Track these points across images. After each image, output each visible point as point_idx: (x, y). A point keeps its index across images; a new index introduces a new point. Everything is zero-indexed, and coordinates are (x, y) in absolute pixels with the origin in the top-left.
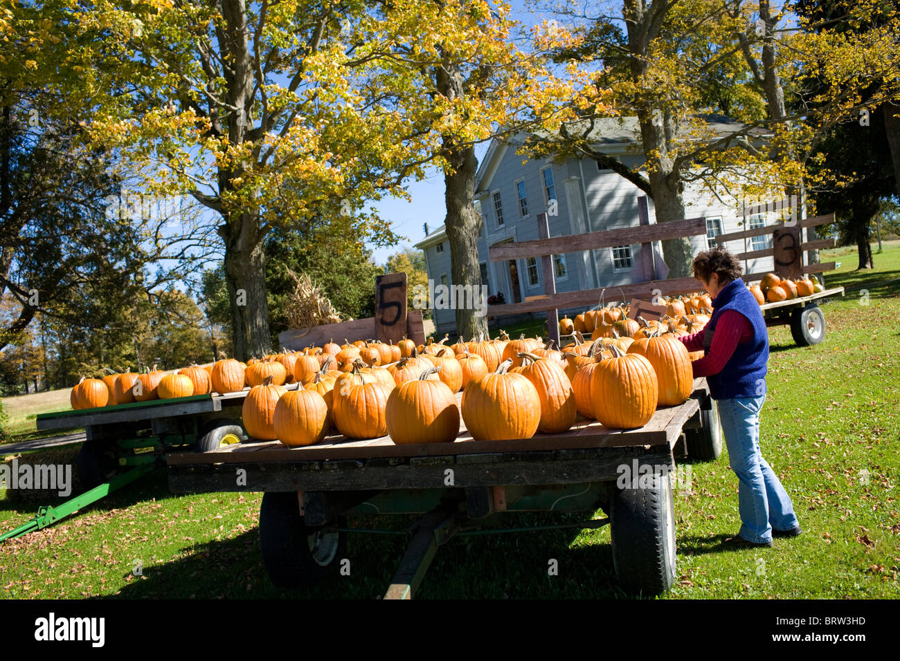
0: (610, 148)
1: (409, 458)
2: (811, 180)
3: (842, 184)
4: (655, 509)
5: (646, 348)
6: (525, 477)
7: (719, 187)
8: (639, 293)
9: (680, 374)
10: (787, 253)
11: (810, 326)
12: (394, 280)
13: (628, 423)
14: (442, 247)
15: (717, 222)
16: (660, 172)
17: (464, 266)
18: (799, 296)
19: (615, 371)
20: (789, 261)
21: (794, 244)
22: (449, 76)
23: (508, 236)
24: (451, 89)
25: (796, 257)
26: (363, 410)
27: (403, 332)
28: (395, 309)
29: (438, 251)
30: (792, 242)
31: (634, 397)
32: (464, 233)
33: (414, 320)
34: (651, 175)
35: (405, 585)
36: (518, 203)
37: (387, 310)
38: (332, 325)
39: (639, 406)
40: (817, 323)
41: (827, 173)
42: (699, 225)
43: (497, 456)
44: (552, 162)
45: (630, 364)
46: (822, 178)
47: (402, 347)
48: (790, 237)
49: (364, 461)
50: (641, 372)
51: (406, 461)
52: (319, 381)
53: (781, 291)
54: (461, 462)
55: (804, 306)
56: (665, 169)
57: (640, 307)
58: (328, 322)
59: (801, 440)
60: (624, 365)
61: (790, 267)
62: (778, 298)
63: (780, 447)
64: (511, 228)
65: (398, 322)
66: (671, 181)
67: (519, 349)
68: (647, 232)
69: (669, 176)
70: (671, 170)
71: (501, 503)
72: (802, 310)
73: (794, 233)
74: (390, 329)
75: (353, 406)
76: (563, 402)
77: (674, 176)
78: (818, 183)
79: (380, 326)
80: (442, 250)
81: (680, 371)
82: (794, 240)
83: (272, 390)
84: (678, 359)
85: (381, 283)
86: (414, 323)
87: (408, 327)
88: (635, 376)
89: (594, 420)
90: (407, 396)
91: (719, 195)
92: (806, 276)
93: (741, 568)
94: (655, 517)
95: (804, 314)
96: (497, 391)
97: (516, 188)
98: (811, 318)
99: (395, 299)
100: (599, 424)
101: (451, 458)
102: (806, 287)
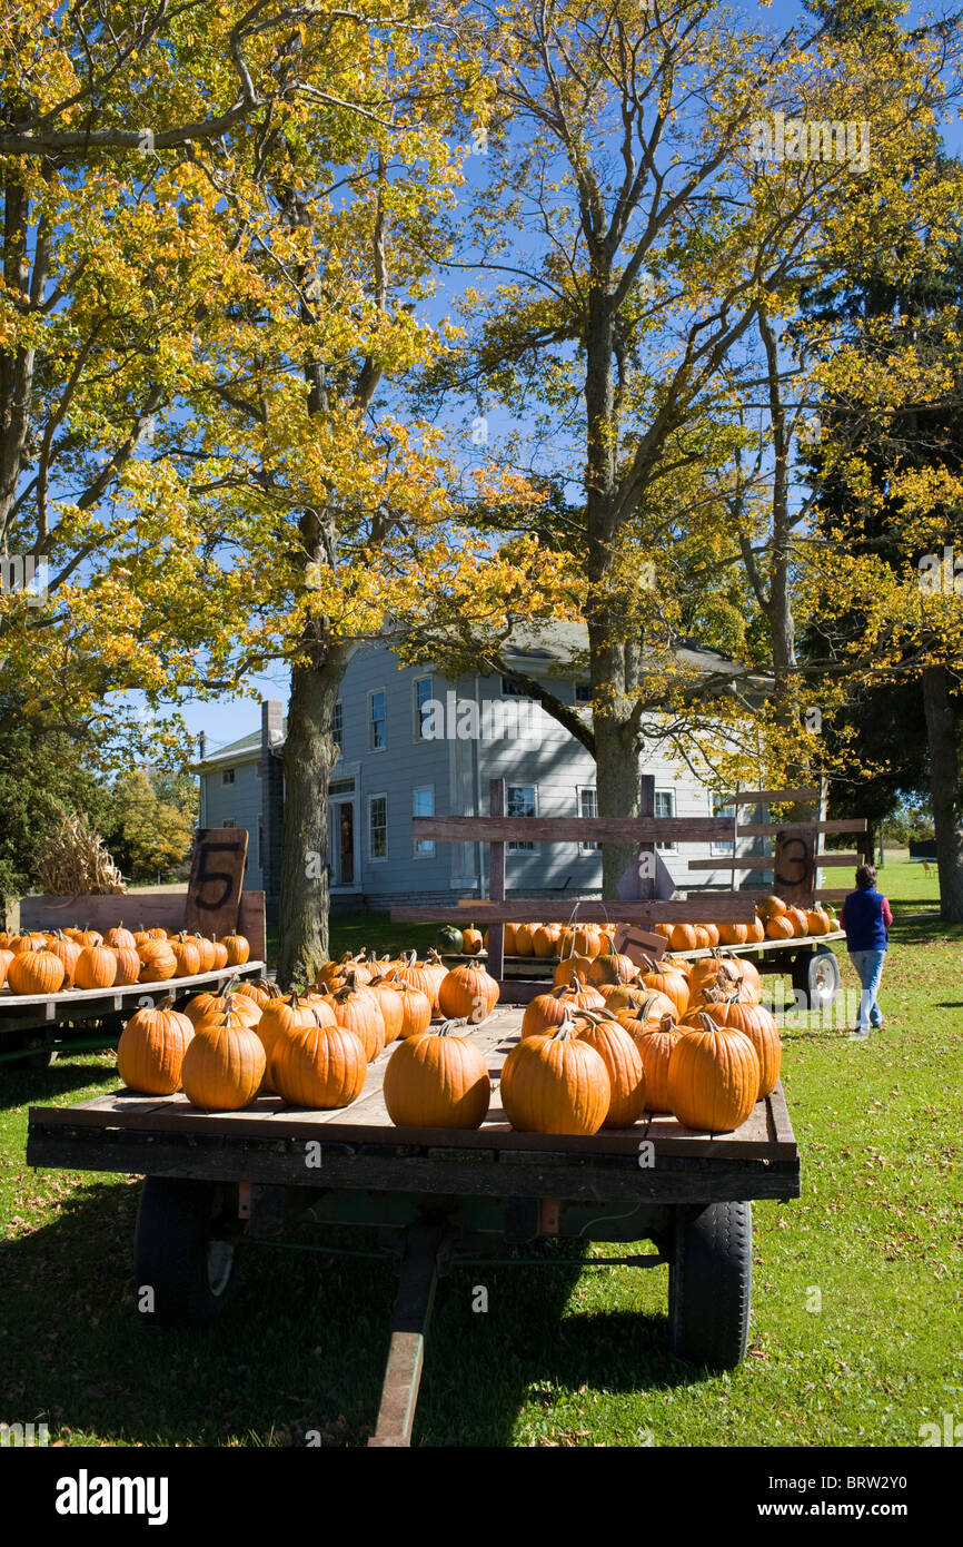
0: (526, 663)
1: (428, 1148)
2: (826, 762)
3: (867, 773)
4: (742, 1246)
5: (726, 1017)
6: (594, 1190)
7: (694, 752)
8: (631, 914)
9: (769, 1059)
10: (794, 866)
11: (820, 979)
12: (225, 840)
13: (719, 1125)
14: (232, 777)
15: (668, 797)
16: (612, 717)
17: (304, 823)
18: (809, 935)
19: (711, 1051)
20: (797, 879)
21: (806, 854)
22: (321, 528)
23: (347, 775)
24: (321, 548)
25: (806, 875)
26: (324, 1066)
27: (232, 923)
28: (222, 886)
29: (226, 781)
30: (803, 852)
31: (733, 1089)
32: (311, 771)
33: (251, 906)
34: (597, 719)
35: (415, 1335)
36: (369, 727)
37: (209, 886)
38: (113, 896)
39: (738, 1102)
40: (829, 976)
41: (850, 754)
42: (726, 828)
43: (560, 1157)
44: (434, 672)
45: (730, 1043)
46: (841, 761)
47: (231, 948)
48: (801, 845)
49: (356, 1145)
50: (743, 1055)
51: (423, 1152)
52: (231, 1010)
53: (786, 923)
54: (505, 1161)
55: (815, 949)
56: (618, 714)
57: (629, 936)
58: (107, 890)
59: (846, 1156)
60: (722, 1043)
61: (798, 889)
62: (782, 934)
63: (819, 1164)
64: (354, 763)
65: (225, 907)
66: (626, 734)
67: (469, 983)
68: (650, 828)
69: (625, 725)
70: (628, 717)
71: (552, 1223)
72: (812, 955)
73: (806, 839)
74: (211, 915)
75: (309, 1059)
76: (634, 1086)
77: (633, 725)
78: (834, 767)
79: (195, 907)
80: (232, 781)
81: (768, 1054)
82: (806, 848)
83: (172, 1019)
84: (768, 1038)
85: (204, 842)
86: (250, 911)
87: (240, 916)
88: (736, 1060)
89: (669, 1114)
90: (427, 1057)
91: (693, 764)
92: (818, 904)
93: (825, 1338)
94: (742, 1258)
95: (814, 961)
96: (564, 1065)
97: (369, 702)
98: (821, 968)
99: (226, 870)
100: (673, 1119)
101: (491, 1153)
102: (820, 921)
